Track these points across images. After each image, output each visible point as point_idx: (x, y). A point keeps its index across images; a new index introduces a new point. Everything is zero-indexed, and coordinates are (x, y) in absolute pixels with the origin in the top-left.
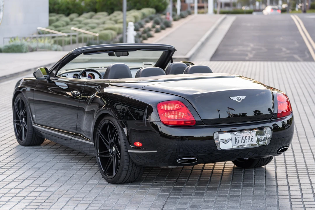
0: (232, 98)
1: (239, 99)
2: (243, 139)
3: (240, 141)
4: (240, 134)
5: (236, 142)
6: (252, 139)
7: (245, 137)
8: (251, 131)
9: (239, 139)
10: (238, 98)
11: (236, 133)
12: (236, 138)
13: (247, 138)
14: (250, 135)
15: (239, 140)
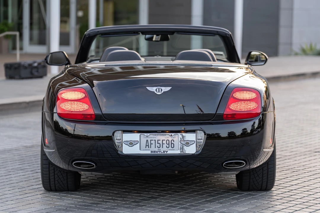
0: (149, 88)
1: (159, 91)
2: (158, 143)
3: (153, 146)
4: (155, 136)
5: (146, 146)
6: (173, 145)
7: (163, 140)
8: (173, 134)
9: (153, 142)
10: (157, 89)
11: (149, 134)
12: (147, 140)
13: (164, 142)
14: (170, 139)
15: (151, 144)
